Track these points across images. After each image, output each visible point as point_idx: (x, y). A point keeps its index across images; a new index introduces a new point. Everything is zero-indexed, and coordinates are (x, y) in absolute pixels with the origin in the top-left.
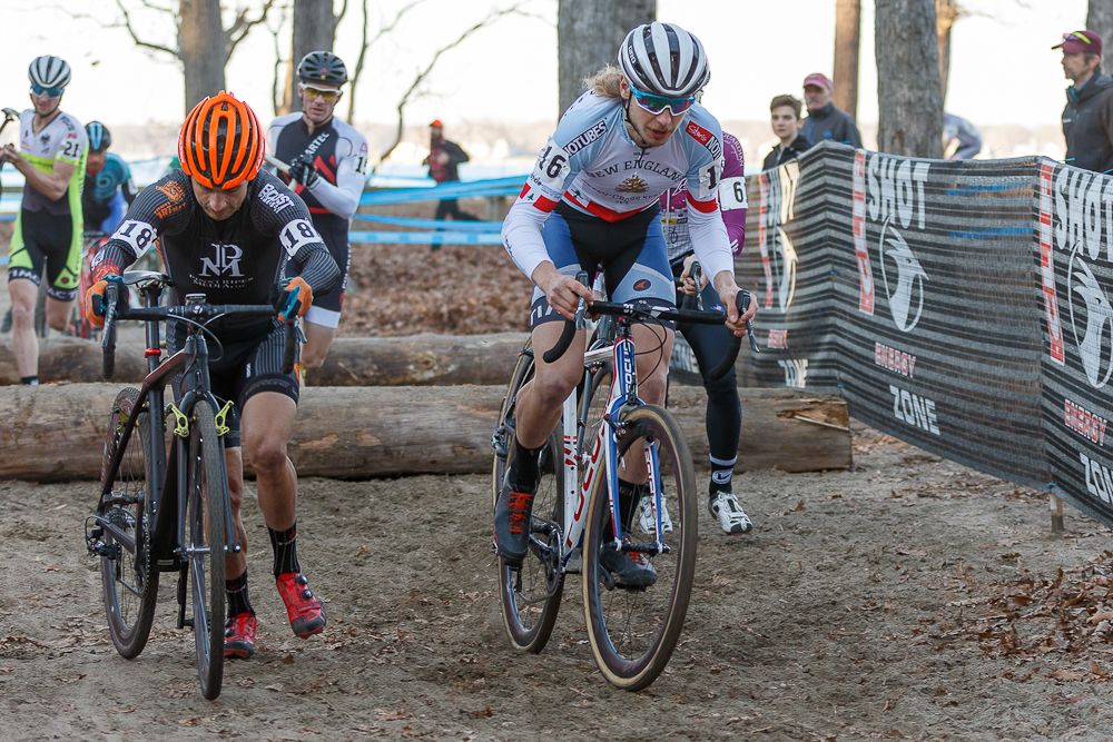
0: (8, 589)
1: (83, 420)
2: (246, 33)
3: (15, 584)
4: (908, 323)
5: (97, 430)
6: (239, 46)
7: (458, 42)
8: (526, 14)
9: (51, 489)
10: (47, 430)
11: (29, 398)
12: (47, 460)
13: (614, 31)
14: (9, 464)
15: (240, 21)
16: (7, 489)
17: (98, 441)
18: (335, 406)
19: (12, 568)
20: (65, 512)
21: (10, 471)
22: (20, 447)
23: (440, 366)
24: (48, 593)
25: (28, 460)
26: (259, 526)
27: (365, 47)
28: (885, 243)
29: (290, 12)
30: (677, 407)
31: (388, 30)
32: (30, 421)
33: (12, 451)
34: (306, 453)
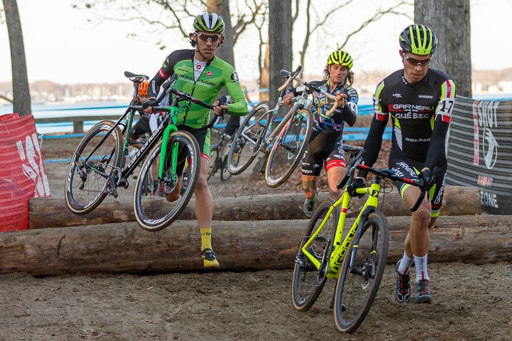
0: (123, 333)
1: (161, 240)
2: (244, 29)
3: (127, 330)
4: (491, 166)
5: (169, 246)
6: (240, 36)
7: (359, 30)
8: (396, 13)
9: (145, 279)
10: (142, 246)
11: (132, 229)
12: (142, 262)
13: (446, 21)
14: (122, 265)
15: (240, 22)
16: (121, 278)
17: (170, 252)
18: (298, 230)
19: (125, 321)
20: (153, 290)
21: (123, 269)
22: (128, 256)
23: (354, 207)
24: (145, 335)
25: (132, 263)
26: (258, 297)
27: (308, 34)
28: (485, 134)
29: (267, 16)
30: (487, 227)
31: (321, 24)
32: (133, 242)
33: (124, 258)
34: (283, 256)
